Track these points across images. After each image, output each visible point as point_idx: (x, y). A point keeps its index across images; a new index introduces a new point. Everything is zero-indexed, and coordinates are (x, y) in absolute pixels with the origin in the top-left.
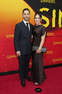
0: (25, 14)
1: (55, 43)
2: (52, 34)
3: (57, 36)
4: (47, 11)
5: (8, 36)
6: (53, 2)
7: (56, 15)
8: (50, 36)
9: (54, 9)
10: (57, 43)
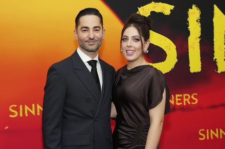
0: (86, 29)
1: (205, 133)
2: (191, 100)
3: (214, 107)
4: (167, 13)
5: (17, 109)
7: (202, 27)
8: (182, 108)
9: (194, 6)
10: (217, 136)
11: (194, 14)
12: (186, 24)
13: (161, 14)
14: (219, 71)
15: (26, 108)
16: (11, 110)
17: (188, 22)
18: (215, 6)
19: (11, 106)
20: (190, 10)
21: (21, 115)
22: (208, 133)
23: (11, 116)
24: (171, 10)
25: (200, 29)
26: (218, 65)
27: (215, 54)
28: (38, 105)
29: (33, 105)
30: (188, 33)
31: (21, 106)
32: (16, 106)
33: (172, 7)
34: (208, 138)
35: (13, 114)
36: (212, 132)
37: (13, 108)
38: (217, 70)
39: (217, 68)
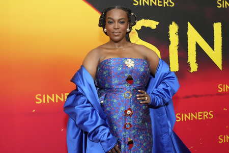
1: (180, 116)
4: (154, 27)
5: (42, 98)
6: (169, 3)
7: (179, 38)
9: (173, 23)
10: (189, 118)
11: (173, 28)
12: (167, 36)
13: (149, 28)
14: (192, 71)
15: (48, 97)
16: (37, 98)
17: (169, 34)
18: (189, 23)
19: (37, 95)
20: (170, 25)
21: (44, 102)
22: (183, 116)
23: (37, 102)
24: (157, 26)
25: (178, 39)
26: (191, 66)
27: (189, 58)
28: (56, 95)
29: (53, 95)
30: (169, 43)
31: (44, 96)
32: (40, 95)
33: (157, 23)
34: (183, 120)
35: (38, 101)
36: (185, 115)
37: (38, 97)
38: (190, 70)
39: (190, 69)
